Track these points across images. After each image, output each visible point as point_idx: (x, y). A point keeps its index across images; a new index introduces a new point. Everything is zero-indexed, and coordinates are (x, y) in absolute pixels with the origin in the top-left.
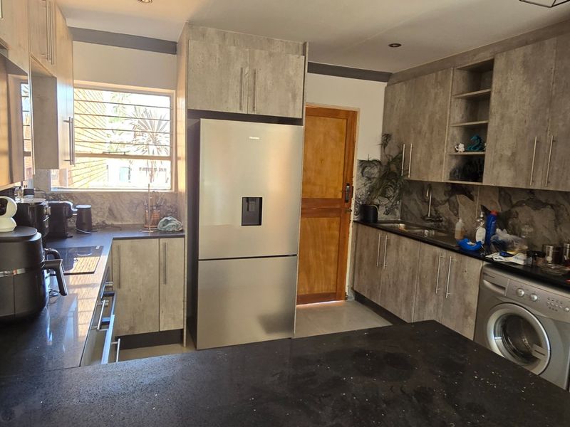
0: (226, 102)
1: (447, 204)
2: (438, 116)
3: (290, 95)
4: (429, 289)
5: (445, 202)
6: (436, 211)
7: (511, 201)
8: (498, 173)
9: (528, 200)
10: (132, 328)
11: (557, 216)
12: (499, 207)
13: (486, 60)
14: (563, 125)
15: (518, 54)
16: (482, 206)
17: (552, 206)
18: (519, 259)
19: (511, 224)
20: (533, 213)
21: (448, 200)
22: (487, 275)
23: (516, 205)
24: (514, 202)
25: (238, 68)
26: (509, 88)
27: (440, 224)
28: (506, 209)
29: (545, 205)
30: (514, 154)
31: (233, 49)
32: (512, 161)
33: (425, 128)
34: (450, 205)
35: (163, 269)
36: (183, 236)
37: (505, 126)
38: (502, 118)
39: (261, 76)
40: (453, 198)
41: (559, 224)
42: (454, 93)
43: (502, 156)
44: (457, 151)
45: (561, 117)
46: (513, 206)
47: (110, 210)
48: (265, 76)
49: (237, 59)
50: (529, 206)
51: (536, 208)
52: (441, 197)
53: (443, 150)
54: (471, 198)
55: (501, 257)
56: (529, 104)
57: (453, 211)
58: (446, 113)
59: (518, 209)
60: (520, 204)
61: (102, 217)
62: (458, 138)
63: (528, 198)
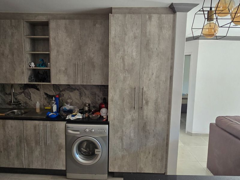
1: (23, 94)
2: (16, 46)
4: (34, 145)
5: (22, 93)
6: (16, 99)
7: (59, 89)
8: (59, 78)
9: (68, 88)
11: (80, 94)
12: (54, 93)
13: (43, 21)
14: (86, 58)
15: (63, 22)
16: (45, 93)
17: (78, 90)
18: (79, 116)
19: (61, 99)
20: (71, 94)
21: (23, 92)
22: (69, 127)
23: (62, 91)
24: (61, 89)
26: (59, 38)
27: (20, 105)
28: (58, 93)
29: (75, 89)
30: (66, 69)
32: (66, 72)
33: (7, 52)
34: (24, 94)
37: (60, 56)
38: (58, 52)
40: (26, 91)
41: (81, 96)
42: (25, 35)
43: (60, 70)
44: (30, 67)
45: (85, 54)
46: (61, 91)
50: (68, 91)
51: (72, 91)
52: (19, 91)
53: (23, 66)
54: (38, 89)
55: (73, 117)
56: (71, 47)
57: (27, 97)
58: (22, 45)
59: (63, 92)
60: (64, 90)
62: (30, 59)
63: (67, 87)
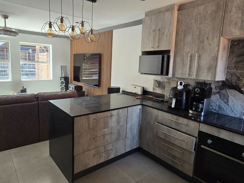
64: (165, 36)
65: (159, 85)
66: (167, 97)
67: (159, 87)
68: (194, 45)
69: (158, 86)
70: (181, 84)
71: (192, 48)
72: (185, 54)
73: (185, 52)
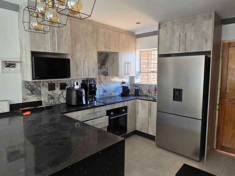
0: (173, 49)
3: (204, 40)
10: (141, 129)
25: (178, 34)
31: (176, 27)
35: (150, 111)
36: (156, 101)
39: (188, 35)
47: (149, 90)
48: (191, 35)
49: (178, 31)
61: (146, 92)
64: (64, 40)
65: (32, 92)
66: (45, 102)
67: (33, 94)
68: (83, 52)
69: (31, 94)
70: (77, 84)
71: (82, 54)
72: (77, 59)
73: (77, 57)
